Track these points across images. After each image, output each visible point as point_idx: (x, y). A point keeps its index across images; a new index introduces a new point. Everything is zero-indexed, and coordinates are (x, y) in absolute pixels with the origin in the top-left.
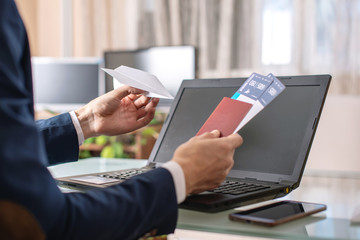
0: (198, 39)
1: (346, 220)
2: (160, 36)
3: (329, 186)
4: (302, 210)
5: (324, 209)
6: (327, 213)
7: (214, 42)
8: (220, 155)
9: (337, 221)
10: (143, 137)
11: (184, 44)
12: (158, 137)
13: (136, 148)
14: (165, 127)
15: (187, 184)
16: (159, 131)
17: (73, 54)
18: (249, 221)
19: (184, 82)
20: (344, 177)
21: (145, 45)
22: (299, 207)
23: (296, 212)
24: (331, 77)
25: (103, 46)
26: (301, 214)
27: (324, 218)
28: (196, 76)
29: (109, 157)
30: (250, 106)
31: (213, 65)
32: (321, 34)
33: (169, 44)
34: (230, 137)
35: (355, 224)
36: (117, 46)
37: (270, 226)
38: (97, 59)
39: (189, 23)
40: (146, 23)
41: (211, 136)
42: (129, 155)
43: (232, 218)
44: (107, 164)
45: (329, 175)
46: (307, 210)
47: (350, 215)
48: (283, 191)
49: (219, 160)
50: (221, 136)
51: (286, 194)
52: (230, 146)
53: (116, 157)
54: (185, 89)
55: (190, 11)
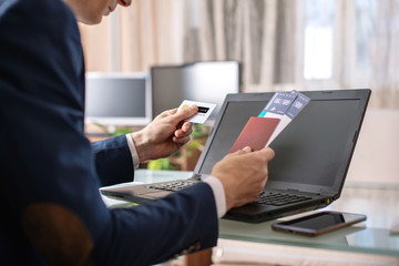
0: (242, 54)
1: (386, 230)
2: (205, 51)
3: (369, 197)
4: (343, 220)
5: (365, 219)
6: (367, 223)
7: (258, 58)
8: (256, 168)
9: (376, 231)
10: (188, 149)
11: (228, 59)
12: (204, 149)
13: (182, 160)
14: (210, 140)
15: (227, 197)
16: (204, 144)
17: (121, 70)
18: (291, 231)
19: (229, 96)
20: (383, 188)
21: (190, 60)
22: (339, 218)
23: (337, 222)
24: (370, 92)
25: (149, 61)
26: (342, 224)
27: (364, 228)
28: (240, 91)
29: (155, 169)
30: (278, 121)
31: (256, 80)
32: (361, 50)
33: (214, 59)
34: (262, 151)
35: (395, 234)
36: (163, 61)
37: (312, 235)
38: (144, 74)
39: (234, 39)
40: (191, 39)
41: (245, 152)
42: (175, 167)
43: (274, 229)
44: (154, 176)
45: (369, 187)
46: (347, 220)
47: (389, 225)
48: (324, 202)
49: (256, 172)
50: (252, 151)
51: (327, 205)
52: (264, 159)
53: (163, 169)
54: (229, 103)
55: (234, 27)
